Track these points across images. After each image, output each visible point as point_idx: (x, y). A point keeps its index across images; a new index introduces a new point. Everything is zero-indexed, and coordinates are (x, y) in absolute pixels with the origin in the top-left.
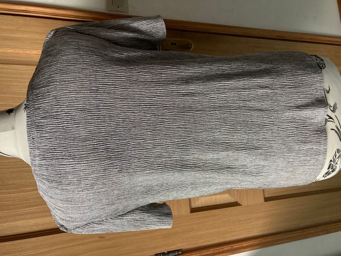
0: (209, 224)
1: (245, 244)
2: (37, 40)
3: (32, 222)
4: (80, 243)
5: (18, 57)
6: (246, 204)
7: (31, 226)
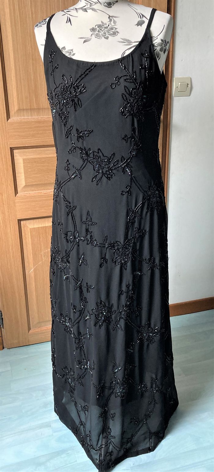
6: (16, 201)
7: (4, 10)
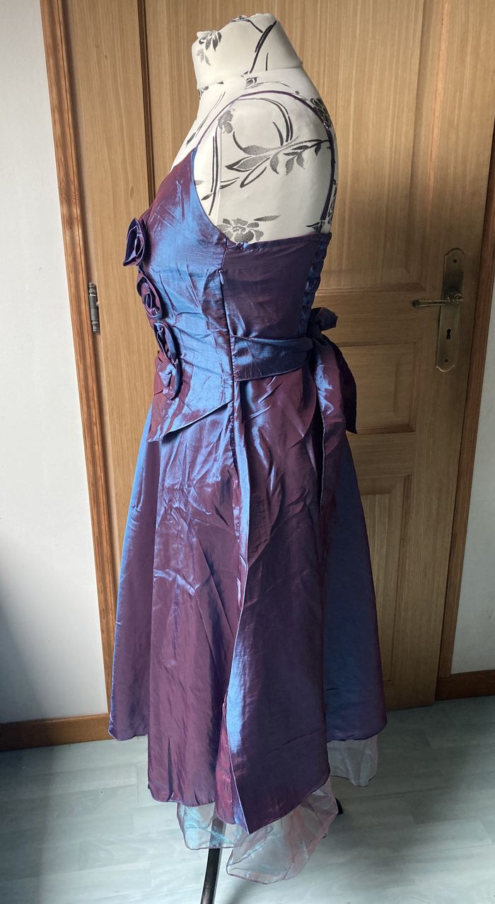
0: (137, 383)
1: (98, 448)
2: (461, 92)
3: (166, 79)
4: (127, 156)
5: (432, 59)
